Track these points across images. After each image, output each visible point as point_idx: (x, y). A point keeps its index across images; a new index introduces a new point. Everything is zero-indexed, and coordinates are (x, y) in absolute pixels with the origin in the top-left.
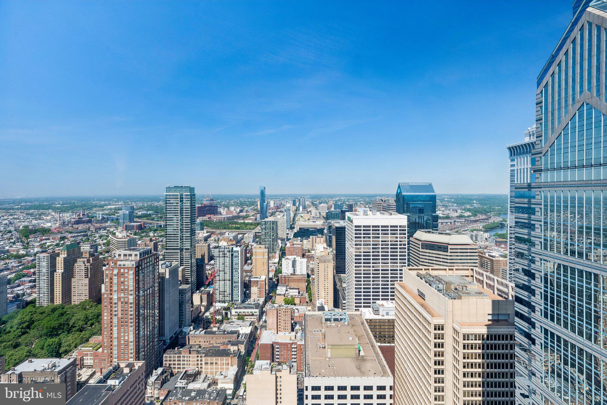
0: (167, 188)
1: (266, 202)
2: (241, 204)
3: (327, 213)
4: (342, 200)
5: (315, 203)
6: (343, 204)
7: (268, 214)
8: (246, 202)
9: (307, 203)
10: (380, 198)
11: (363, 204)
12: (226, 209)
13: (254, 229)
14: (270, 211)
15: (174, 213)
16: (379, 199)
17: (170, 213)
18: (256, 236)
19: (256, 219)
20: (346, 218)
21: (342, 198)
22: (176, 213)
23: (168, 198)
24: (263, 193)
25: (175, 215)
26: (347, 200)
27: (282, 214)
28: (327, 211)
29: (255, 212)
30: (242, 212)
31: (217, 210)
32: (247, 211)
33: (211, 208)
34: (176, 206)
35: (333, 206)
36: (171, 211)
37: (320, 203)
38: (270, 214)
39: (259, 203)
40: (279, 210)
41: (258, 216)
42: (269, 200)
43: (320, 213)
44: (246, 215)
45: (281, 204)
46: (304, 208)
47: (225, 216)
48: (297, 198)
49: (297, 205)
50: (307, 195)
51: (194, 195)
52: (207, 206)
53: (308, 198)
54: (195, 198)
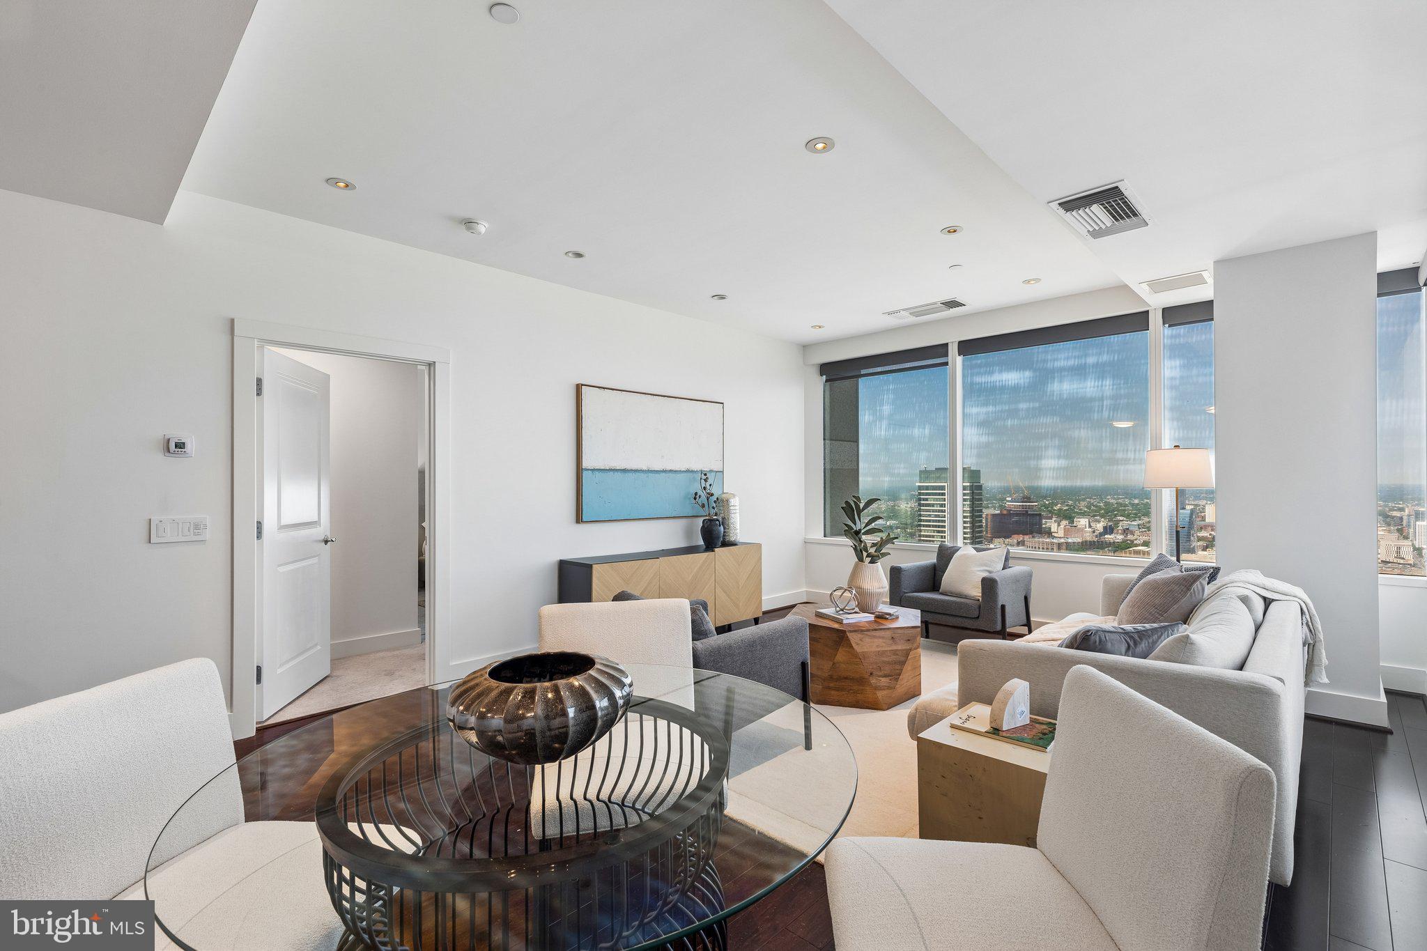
0: (920, 471)
1: (1189, 507)
2: (1109, 512)
7: (1195, 544)
8: (1126, 505)
12: (1064, 523)
14: (1203, 533)
15: (936, 526)
17: (927, 526)
22: (939, 526)
23: (923, 494)
25: (938, 532)
29: (1151, 534)
30: (1111, 532)
31: (1041, 524)
32: (1126, 531)
33: (1023, 519)
34: (939, 511)
36: (929, 521)
38: (1202, 543)
42: (1202, 502)
44: (1124, 541)
47: (1062, 540)
51: (980, 487)
52: (1017, 515)
54: (980, 494)
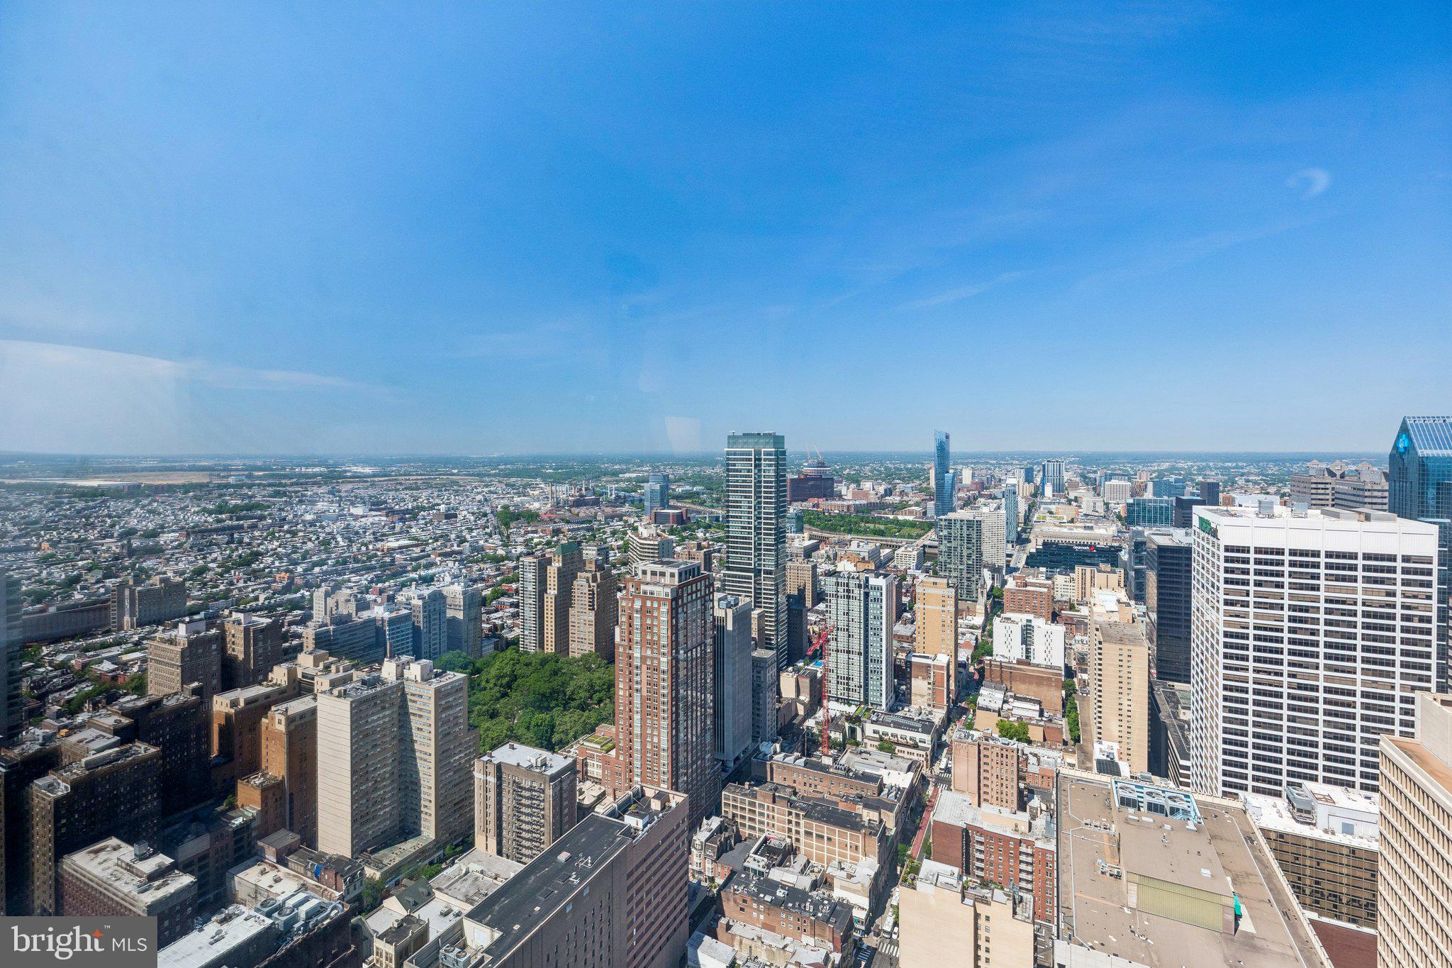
0: (729, 437)
1: (951, 471)
2: (889, 476)
3: (1129, 505)
4: (1182, 469)
5: (1092, 475)
6: (1183, 481)
7: (956, 503)
8: (902, 470)
9: (1067, 476)
10: (1324, 466)
11: (1255, 483)
12: (853, 486)
13: (919, 536)
14: (961, 494)
15: (743, 492)
16: (1321, 470)
17: (734, 491)
18: (925, 556)
19: (925, 513)
20: (1195, 521)
21: (1180, 465)
22: (746, 492)
23: (731, 460)
24: (942, 450)
26: (1200, 469)
27: (994, 504)
28: (1131, 501)
29: (923, 496)
30: (890, 495)
31: (833, 488)
32: (902, 493)
33: (819, 483)
34: (746, 476)
35: (1150, 485)
36: (737, 486)
37: (1109, 477)
38: (961, 503)
39: (932, 473)
40: (985, 492)
41: (931, 505)
42: (959, 467)
43: (1107, 504)
44: (901, 502)
45: (993, 476)
46: (1059, 489)
47: (851, 503)
48: (1038, 463)
49: (1038, 480)
50: (1066, 455)
51: (784, 453)
52: (812, 479)
53: (1070, 463)
54: (785, 459)
